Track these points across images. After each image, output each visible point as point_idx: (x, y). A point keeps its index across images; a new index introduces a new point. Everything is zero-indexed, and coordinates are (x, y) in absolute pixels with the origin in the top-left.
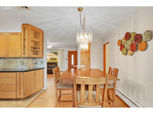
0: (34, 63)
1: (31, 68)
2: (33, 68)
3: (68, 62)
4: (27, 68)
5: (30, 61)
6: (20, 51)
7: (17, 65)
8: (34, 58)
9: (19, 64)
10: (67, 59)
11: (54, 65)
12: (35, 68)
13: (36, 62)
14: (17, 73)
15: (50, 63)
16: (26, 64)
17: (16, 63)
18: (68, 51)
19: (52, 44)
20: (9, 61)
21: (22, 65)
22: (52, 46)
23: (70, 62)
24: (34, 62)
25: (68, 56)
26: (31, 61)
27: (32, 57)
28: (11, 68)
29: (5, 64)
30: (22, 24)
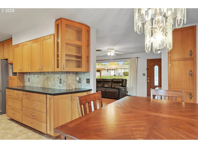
0: (77, 81)
1: (71, 88)
2: (76, 89)
3: (148, 80)
4: (65, 89)
5: (69, 77)
6: (53, 63)
7: (55, 83)
8: (77, 73)
9: (57, 82)
10: (144, 75)
11: (121, 84)
12: (79, 88)
13: (79, 79)
14: (48, 95)
15: (114, 80)
16: (64, 82)
17: (54, 80)
18: (148, 60)
19: (117, 48)
20: (48, 77)
21: (60, 83)
22: (115, 53)
23: (150, 81)
24: (78, 79)
25: (148, 69)
26: (71, 78)
27: (73, 72)
28: (50, 88)
29: (45, 81)
30: (55, 20)
